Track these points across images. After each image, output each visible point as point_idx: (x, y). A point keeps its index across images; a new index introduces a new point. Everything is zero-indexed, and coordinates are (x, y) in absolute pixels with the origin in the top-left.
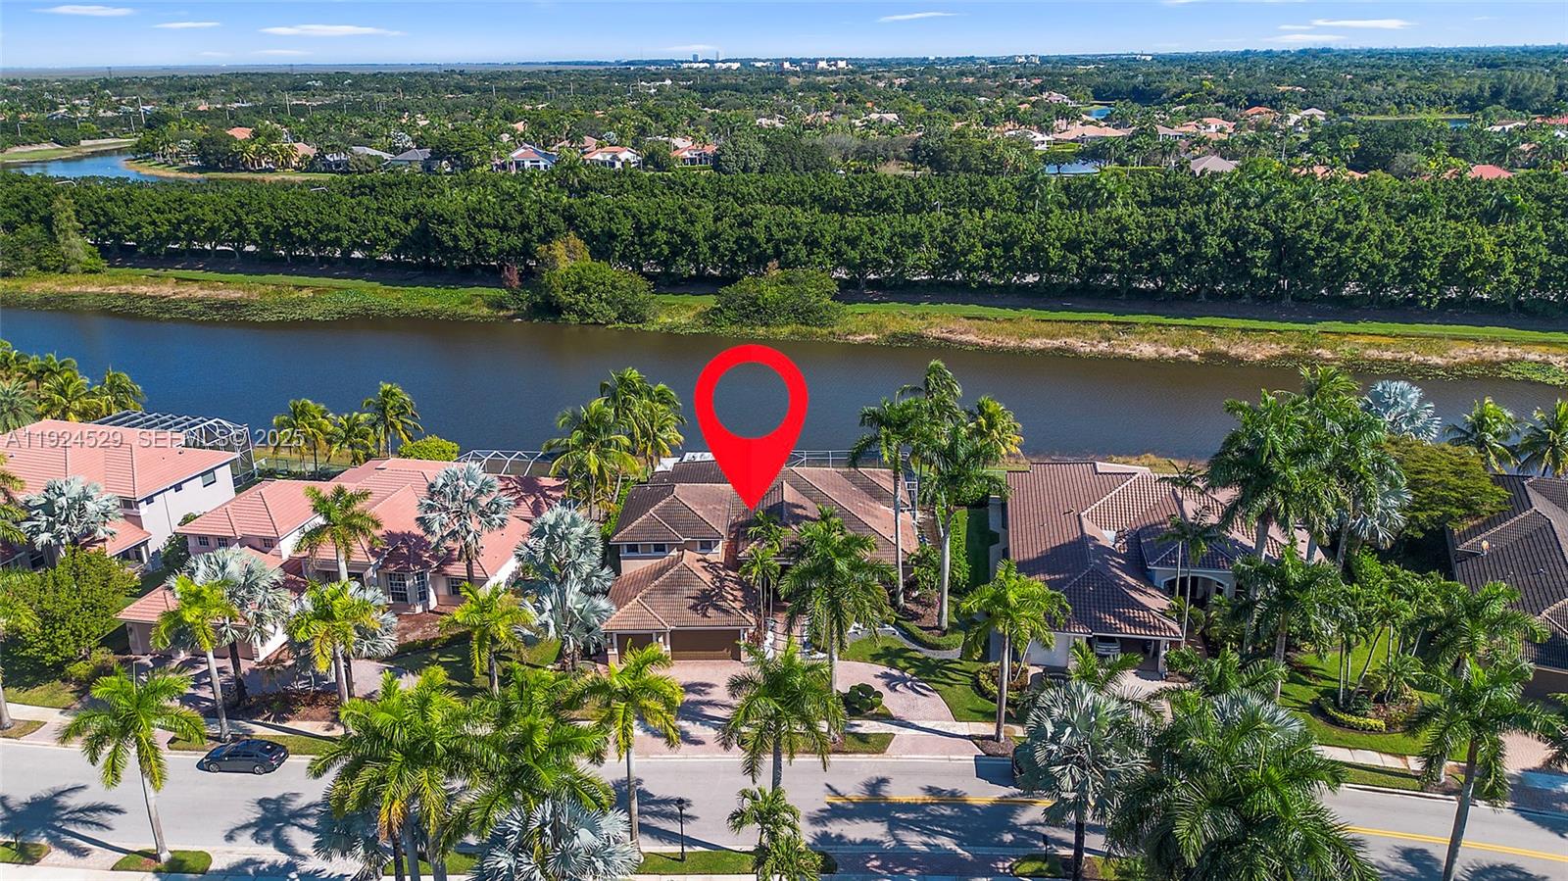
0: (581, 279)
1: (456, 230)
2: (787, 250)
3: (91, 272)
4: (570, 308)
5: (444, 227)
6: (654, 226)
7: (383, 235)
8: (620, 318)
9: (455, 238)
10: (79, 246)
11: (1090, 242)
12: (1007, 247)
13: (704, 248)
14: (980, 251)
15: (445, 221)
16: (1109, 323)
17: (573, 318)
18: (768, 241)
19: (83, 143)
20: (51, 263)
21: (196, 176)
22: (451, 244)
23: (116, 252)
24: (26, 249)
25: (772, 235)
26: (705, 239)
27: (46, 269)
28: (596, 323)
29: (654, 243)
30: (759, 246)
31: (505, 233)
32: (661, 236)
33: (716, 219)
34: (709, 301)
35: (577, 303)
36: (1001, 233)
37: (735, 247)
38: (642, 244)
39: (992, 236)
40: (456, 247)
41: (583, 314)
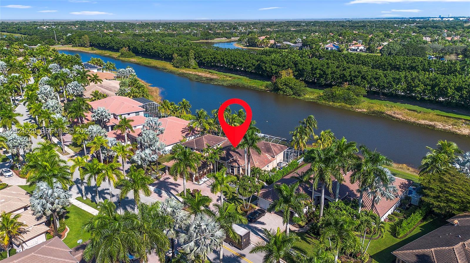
0: (286, 81)
1: (266, 65)
2: (354, 79)
3: (194, 68)
4: (281, 90)
5: (263, 64)
6: (316, 69)
7: (251, 65)
8: (294, 94)
9: (266, 68)
10: (193, 62)
11: (466, 88)
12: (433, 87)
13: (330, 76)
14: (422, 87)
15: (264, 63)
16: (464, 119)
17: (282, 92)
18: (350, 76)
19: (232, 38)
20: (187, 66)
21: (246, 48)
22: (265, 69)
23: (201, 64)
24: (183, 62)
25: (351, 74)
26: (331, 73)
27: (185, 67)
28: (287, 95)
29: (315, 74)
30: (346, 77)
31: (278, 67)
32: (318, 71)
33: (337, 67)
34: (321, 92)
35: (283, 88)
36: (433, 81)
37: (339, 77)
38: (312, 73)
39: (428, 82)
40: (266, 70)
41: (284, 92)
